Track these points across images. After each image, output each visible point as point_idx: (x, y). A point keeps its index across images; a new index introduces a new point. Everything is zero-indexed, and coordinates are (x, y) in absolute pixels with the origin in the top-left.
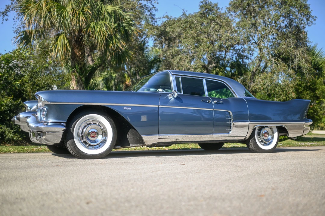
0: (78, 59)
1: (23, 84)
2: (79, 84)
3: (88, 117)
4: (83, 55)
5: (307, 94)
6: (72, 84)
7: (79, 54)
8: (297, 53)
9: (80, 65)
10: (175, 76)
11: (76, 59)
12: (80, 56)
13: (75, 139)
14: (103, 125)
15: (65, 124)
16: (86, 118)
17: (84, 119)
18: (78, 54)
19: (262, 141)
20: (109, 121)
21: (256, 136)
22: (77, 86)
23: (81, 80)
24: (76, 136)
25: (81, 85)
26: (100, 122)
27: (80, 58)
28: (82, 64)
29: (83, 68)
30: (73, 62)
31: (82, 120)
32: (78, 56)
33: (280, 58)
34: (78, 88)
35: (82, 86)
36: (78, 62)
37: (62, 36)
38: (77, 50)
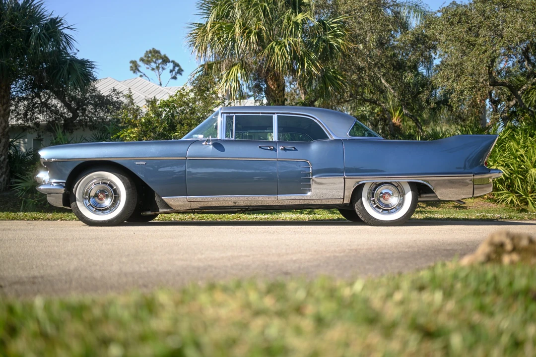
0: (273, 94)
3: (95, 175)
4: (280, 88)
7: (274, 87)
9: (277, 102)
10: (225, 115)
12: (276, 90)
13: (77, 202)
15: (64, 185)
16: (92, 176)
17: (89, 177)
18: (272, 87)
19: (378, 207)
20: (122, 180)
24: (79, 197)
26: (110, 181)
27: (277, 92)
30: (268, 97)
31: (87, 179)
32: (273, 91)
36: (273, 98)
37: (236, 67)
38: (271, 81)
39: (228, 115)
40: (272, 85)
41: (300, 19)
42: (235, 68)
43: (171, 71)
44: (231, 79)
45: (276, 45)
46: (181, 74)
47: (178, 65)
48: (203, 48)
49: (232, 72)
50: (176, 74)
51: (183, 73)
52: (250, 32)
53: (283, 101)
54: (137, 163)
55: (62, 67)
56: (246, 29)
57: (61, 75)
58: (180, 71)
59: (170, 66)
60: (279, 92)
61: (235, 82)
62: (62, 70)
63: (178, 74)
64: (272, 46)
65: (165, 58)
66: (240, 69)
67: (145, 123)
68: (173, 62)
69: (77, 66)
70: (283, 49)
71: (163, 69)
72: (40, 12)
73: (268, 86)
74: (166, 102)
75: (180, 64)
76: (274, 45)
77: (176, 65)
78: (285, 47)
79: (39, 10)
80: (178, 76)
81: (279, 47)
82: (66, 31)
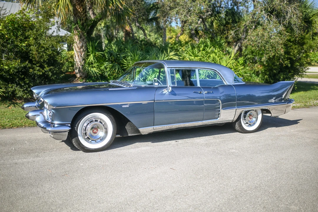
0: (79, 15)
1: (29, 45)
2: (82, 39)
3: (90, 116)
4: (84, 11)
5: (295, 48)
6: (75, 39)
7: (81, 10)
8: (289, 10)
9: (82, 20)
10: (169, 68)
11: (78, 15)
12: (81, 12)
13: (79, 137)
14: (104, 121)
15: (69, 125)
16: (88, 117)
17: (86, 118)
18: (79, 10)
19: (247, 123)
20: (110, 118)
21: (242, 119)
22: (80, 41)
23: (83, 36)
24: (80, 133)
25: (83, 40)
26: (101, 119)
27: (82, 14)
28: (84, 20)
29: (85, 23)
30: (75, 17)
31: (85, 119)
32: (79, 12)
33: (272, 15)
34: (81, 43)
35: (85, 40)
36: (80, 18)
39: (171, 69)
40: (79, 8)
54: (123, 106)
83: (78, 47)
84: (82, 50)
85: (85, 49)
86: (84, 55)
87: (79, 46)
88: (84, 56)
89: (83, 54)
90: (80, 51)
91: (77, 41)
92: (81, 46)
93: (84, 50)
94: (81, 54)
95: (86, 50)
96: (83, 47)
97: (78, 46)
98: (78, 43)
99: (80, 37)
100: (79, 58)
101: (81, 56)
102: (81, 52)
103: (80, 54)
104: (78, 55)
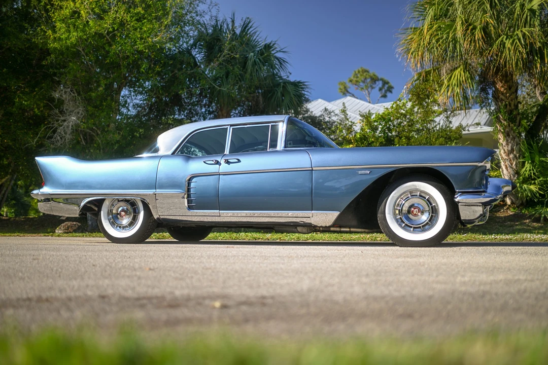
0: (503, 97)
2: (511, 137)
4: (512, 90)
7: (504, 90)
9: (508, 106)
11: (501, 98)
12: (506, 93)
18: (502, 90)
22: (507, 141)
23: (512, 132)
25: (514, 138)
27: (508, 94)
28: (512, 105)
29: (515, 111)
30: (497, 103)
32: (502, 94)
34: (509, 144)
35: (517, 139)
37: (459, 69)
38: (500, 83)
40: (502, 87)
41: (537, 5)
42: (457, 72)
43: (380, 89)
44: (453, 84)
45: (506, 39)
46: (391, 92)
47: (388, 83)
48: (420, 53)
49: (455, 76)
50: (386, 92)
51: (393, 91)
52: (475, 28)
53: (516, 104)
55: (276, 90)
56: (470, 25)
57: (275, 98)
58: (390, 89)
59: (380, 84)
60: (511, 95)
61: (457, 86)
62: (276, 93)
63: (388, 92)
64: (502, 41)
65: (374, 77)
66: (464, 72)
67: (361, 138)
68: (382, 80)
69: (290, 88)
70: (516, 43)
71: (372, 88)
72: (255, 39)
73: (497, 89)
74: (381, 116)
75: (389, 81)
76: (504, 40)
77: (385, 83)
78: (519, 40)
79: (255, 37)
80: (389, 94)
81: (511, 41)
82: (279, 55)
83: (505, 152)
84: (511, 156)
85: (517, 155)
86: (516, 164)
87: (506, 148)
88: (516, 166)
89: (514, 163)
90: (509, 158)
91: (502, 142)
92: (510, 149)
93: (515, 156)
94: (512, 164)
95: (519, 156)
96: (514, 151)
97: (504, 150)
98: (504, 145)
99: (507, 135)
100: (507, 170)
101: (512, 168)
102: (511, 160)
103: (510, 164)
104: (506, 166)
